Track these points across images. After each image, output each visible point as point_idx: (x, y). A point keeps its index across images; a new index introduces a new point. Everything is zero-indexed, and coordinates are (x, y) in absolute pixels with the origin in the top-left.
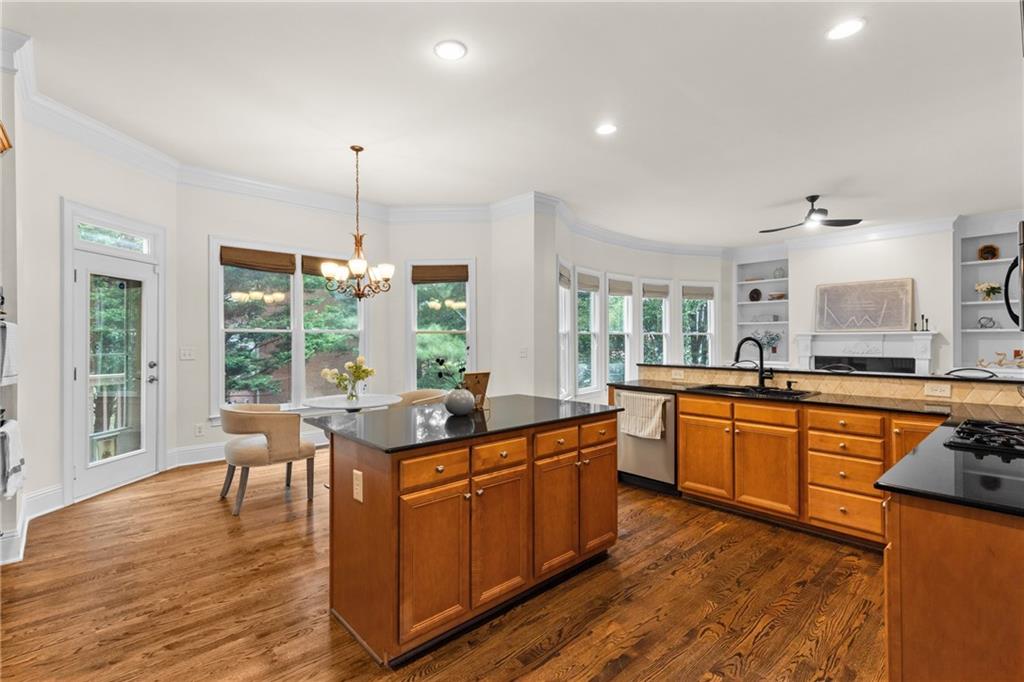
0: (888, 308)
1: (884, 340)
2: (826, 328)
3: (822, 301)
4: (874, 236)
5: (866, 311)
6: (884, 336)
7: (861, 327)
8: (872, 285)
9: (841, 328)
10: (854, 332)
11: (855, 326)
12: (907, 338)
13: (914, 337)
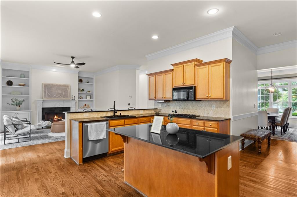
0: (65, 93)
1: (63, 102)
2: (47, 98)
3: (45, 89)
4: (54, 70)
5: (59, 93)
6: (64, 101)
7: (58, 98)
8: (60, 85)
9: (52, 98)
10: (56, 99)
11: (56, 98)
12: (69, 101)
13: (72, 101)
